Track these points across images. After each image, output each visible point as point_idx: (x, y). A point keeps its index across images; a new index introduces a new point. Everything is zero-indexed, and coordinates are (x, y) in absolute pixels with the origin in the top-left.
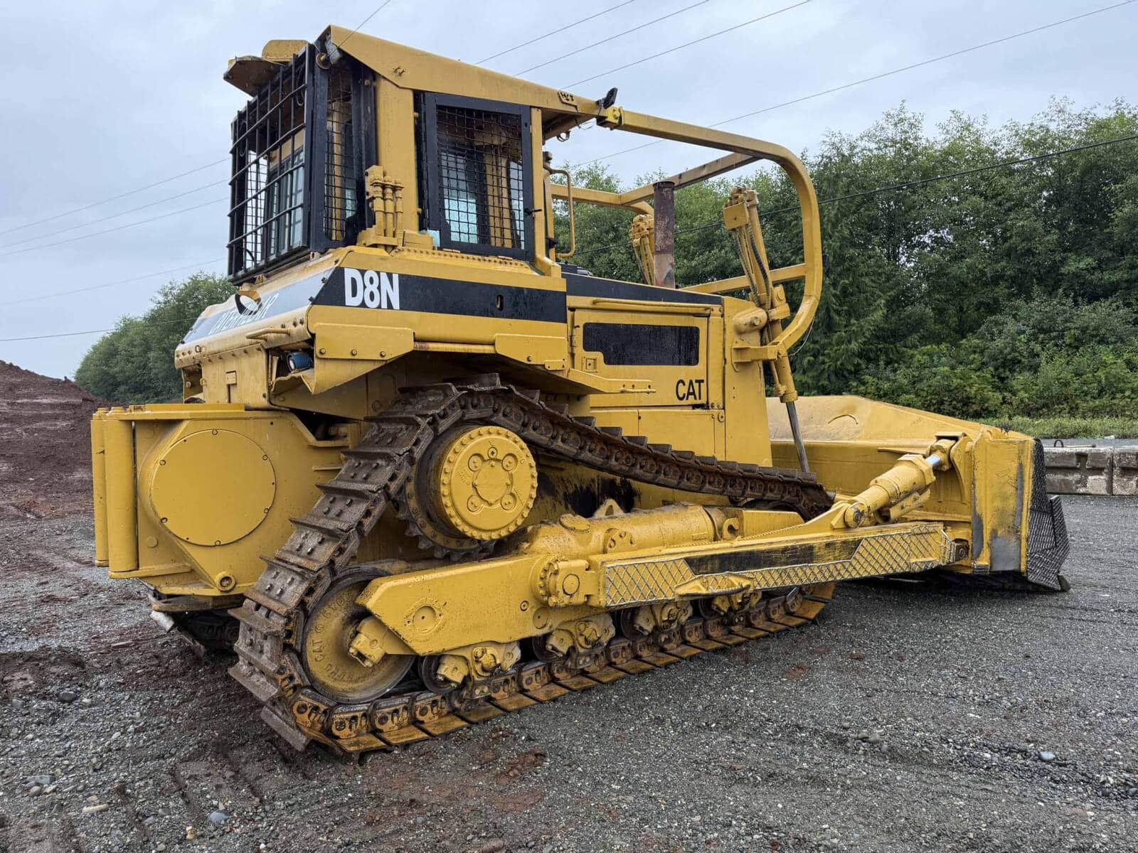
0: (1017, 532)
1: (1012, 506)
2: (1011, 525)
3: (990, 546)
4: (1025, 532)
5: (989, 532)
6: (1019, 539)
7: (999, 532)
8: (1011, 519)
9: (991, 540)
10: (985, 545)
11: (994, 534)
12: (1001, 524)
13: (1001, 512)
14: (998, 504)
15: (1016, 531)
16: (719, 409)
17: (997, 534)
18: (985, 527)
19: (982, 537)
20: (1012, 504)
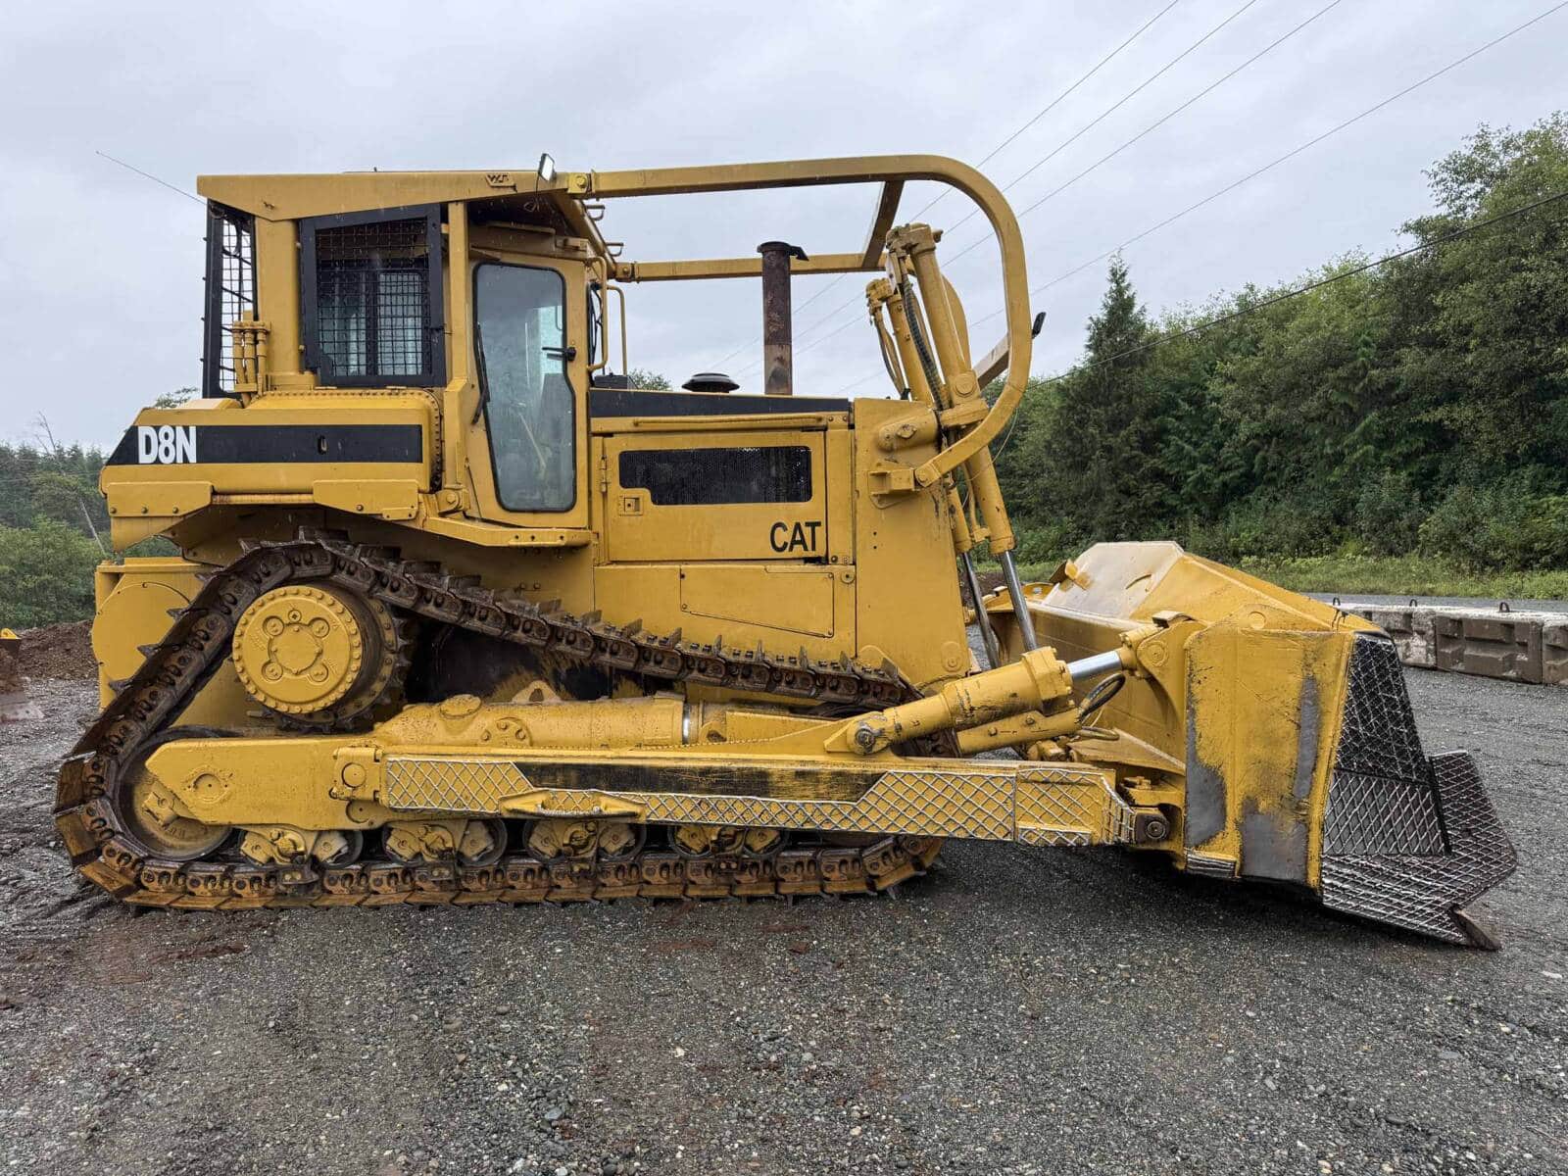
0: (1299, 808)
1: (1288, 758)
2: (1287, 795)
3: (1239, 826)
4: (1319, 809)
5: (1238, 801)
6: (1305, 824)
7: (1263, 805)
8: (1286, 783)
9: (1244, 816)
10: (1230, 824)
11: (1250, 807)
12: (1267, 791)
13: (1266, 769)
14: (1258, 750)
15: (1297, 806)
16: (846, 564)
17: (1257, 806)
18: (1230, 791)
19: (1223, 808)
20: (1287, 754)
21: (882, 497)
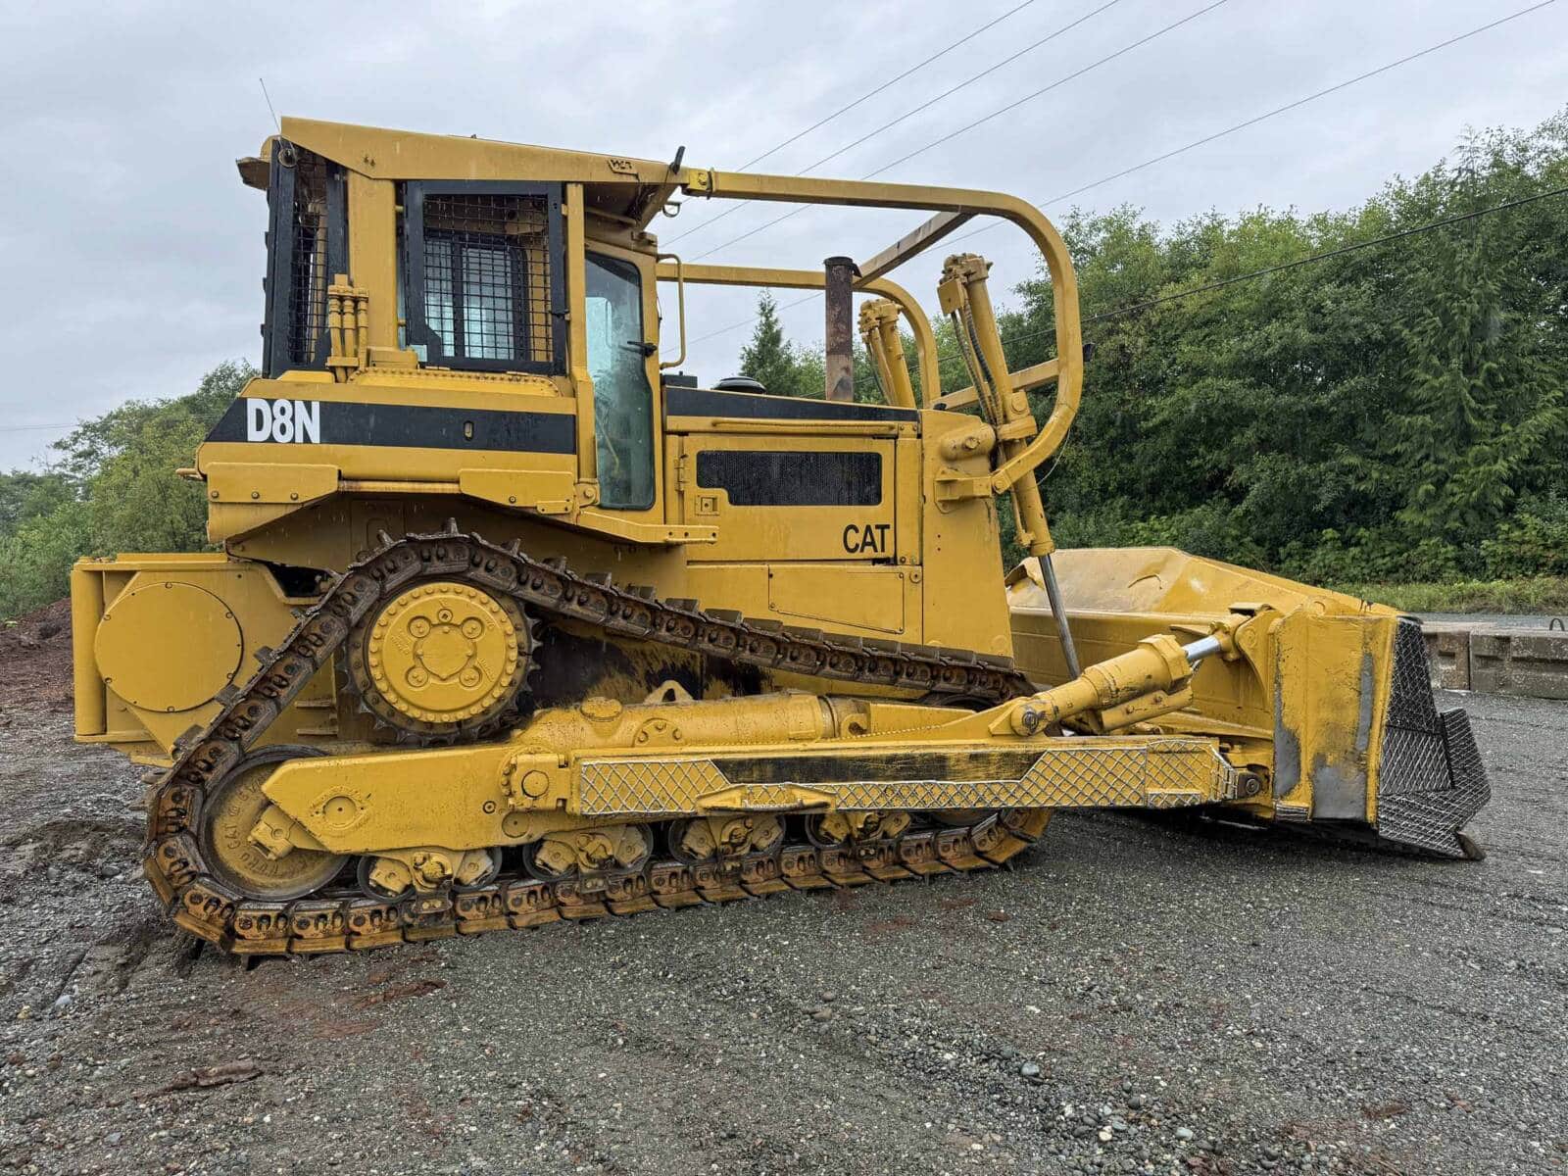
0: (1360, 759)
1: (1351, 719)
2: (1351, 749)
3: (1311, 778)
4: (1375, 760)
5: (1310, 756)
6: (1364, 771)
7: (1330, 759)
8: (1351, 739)
9: (1315, 770)
10: (1304, 777)
11: (1320, 761)
12: (1333, 747)
13: (1333, 728)
14: (1326, 714)
15: (1359, 759)
16: (913, 565)
17: (1325, 761)
18: (1303, 749)
19: (1299, 764)
20: (1351, 715)
21: (945, 503)
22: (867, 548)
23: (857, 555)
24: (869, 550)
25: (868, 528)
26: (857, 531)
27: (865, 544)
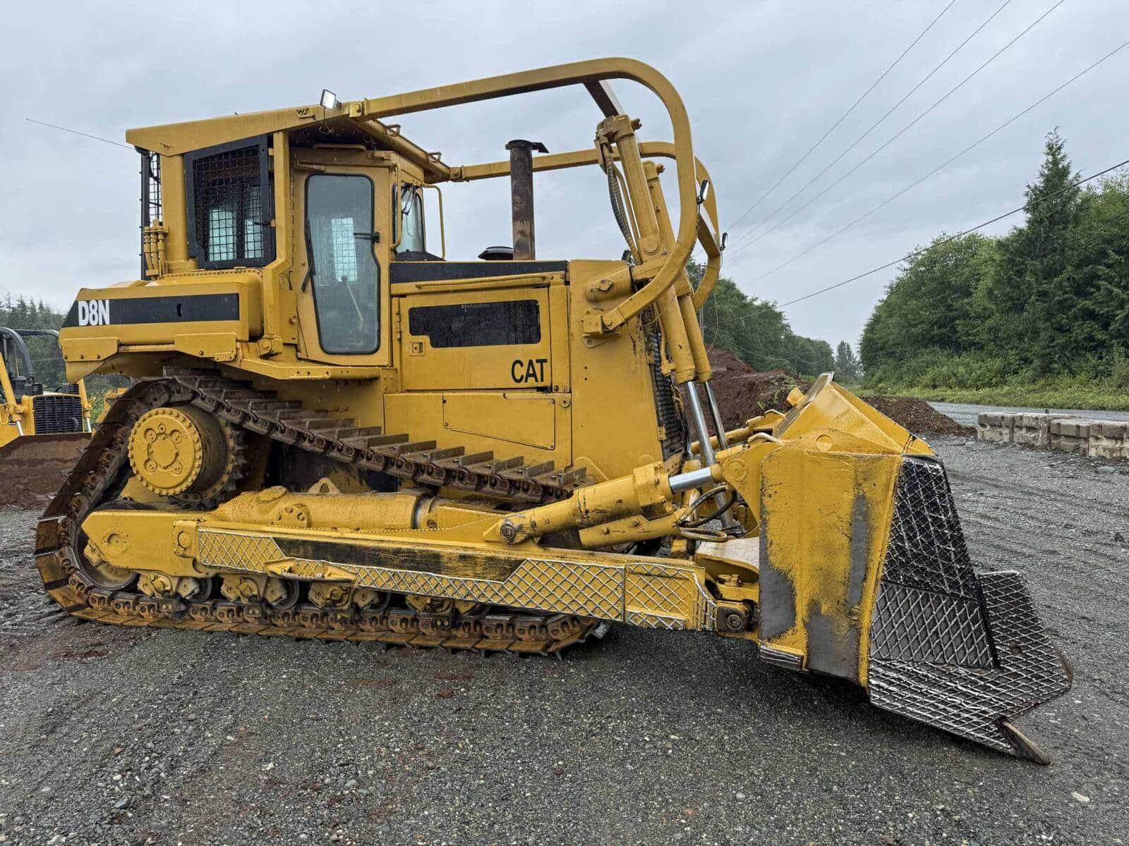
16: (564, 392)
22: (529, 378)
23: (522, 384)
24: (531, 380)
25: (531, 363)
26: (522, 365)
27: (528, 375)
